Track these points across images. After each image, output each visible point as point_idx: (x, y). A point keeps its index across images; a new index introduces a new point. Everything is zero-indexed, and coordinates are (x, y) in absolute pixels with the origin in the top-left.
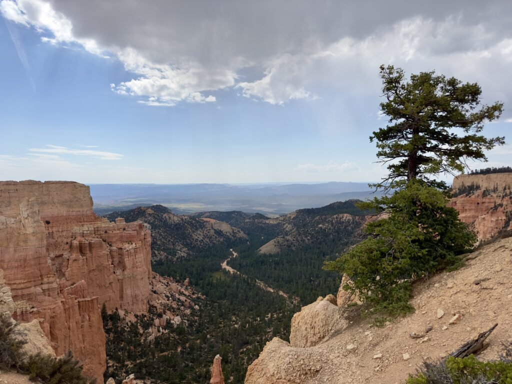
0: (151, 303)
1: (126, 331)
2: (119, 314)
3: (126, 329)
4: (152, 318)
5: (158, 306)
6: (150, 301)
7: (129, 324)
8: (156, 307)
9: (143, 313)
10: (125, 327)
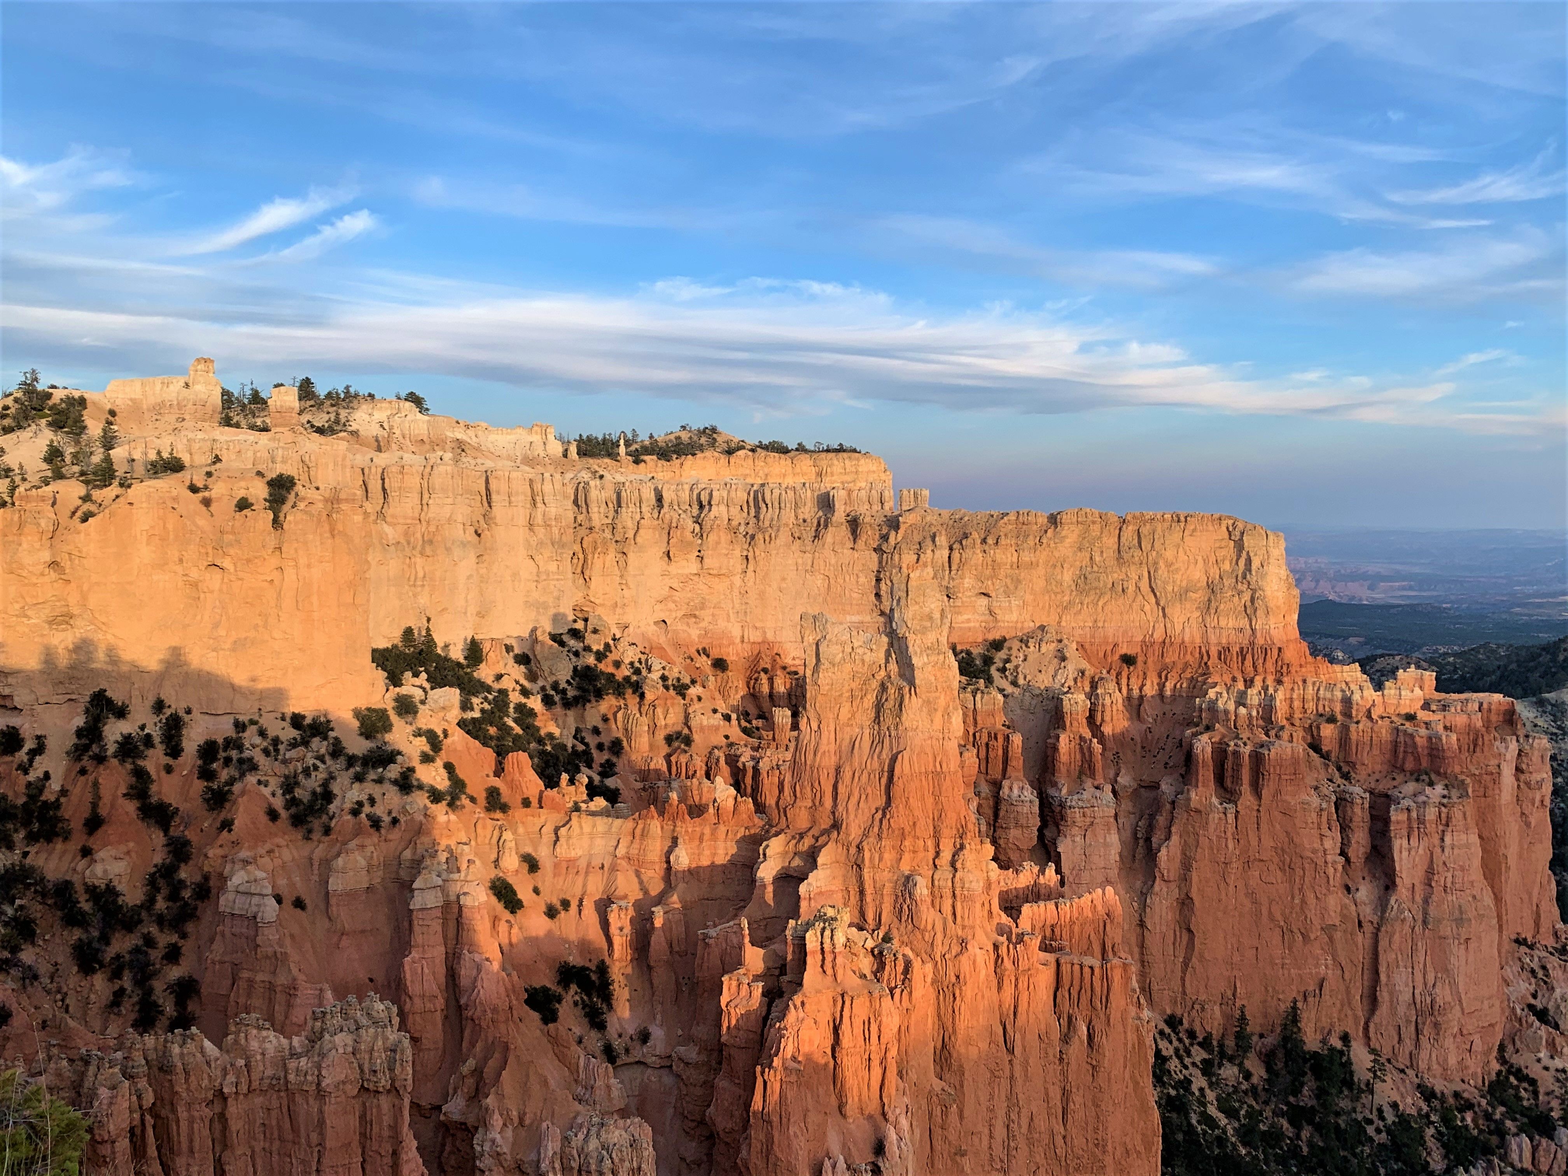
0: (1517, 1060)
1: (1371, 1140)
2: (1349, 1063)
3: (1370, 1130)
4: (1501, 1122)
5: (1547, 1082)
6: (1510, 1049)
7: (1390, 1117)
8: (1533, 1082)
9: (1459, 1087)
10: (1370, 1122)
